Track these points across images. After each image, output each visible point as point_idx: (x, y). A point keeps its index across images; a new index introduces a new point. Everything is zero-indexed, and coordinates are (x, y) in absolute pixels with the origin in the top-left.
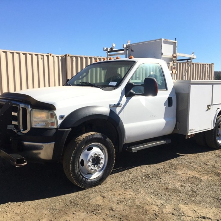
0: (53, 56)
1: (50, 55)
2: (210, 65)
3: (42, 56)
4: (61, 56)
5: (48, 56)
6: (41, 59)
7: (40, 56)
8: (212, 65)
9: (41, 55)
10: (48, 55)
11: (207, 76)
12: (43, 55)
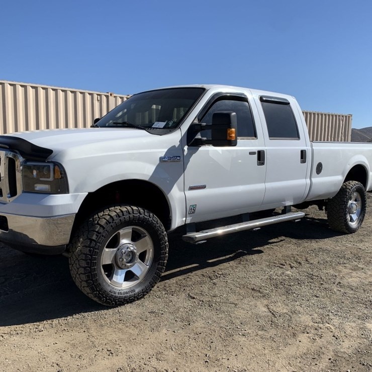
0: (115, 97)
1: (111, 95)
2: (346, 117)
3: (99, 97)
4: (126, 96)
5: (107, 97)
6: (98, 100)
7: (96, 96)
8: (349, 117)
9: (98, 95)
10: (107, 94)
11: (342, 133)
12: (100, 95)
